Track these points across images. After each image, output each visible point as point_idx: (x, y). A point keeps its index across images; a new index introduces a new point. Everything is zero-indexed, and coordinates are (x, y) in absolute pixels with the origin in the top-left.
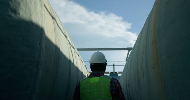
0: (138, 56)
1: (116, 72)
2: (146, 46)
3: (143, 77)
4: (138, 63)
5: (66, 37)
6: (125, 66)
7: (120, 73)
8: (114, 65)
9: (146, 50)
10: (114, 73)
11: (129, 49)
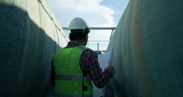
0: (121, 35)
1: (100, 51)
2: (129, 25)
3: (125, 55)
4: (120, 42)
5: (52, 19)
6: (109, 45)
7: (103, 51)
8: (98, 44)
9: (128, 29)
10: (98, 52)
11: (113, 29)
